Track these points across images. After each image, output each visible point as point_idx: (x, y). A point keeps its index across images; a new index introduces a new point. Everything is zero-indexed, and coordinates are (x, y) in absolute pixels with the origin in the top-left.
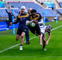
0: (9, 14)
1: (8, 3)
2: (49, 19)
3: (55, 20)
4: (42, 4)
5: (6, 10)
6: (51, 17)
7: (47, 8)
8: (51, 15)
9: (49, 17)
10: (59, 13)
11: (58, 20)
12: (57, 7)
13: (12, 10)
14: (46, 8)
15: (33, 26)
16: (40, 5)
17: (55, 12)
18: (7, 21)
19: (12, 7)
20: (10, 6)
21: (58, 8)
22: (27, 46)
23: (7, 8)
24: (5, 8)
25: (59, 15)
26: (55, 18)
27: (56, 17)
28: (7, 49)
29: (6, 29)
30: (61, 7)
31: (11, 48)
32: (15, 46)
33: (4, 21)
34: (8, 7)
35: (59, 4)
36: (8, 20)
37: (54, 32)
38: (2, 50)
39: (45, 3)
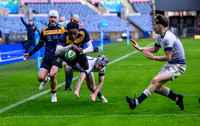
0: (29, 27)
1: (26, 4)
2: (112, 37)
3: (125, 38)
4: (96, 5)
5: (22, 19)
6: (116, 33)
7: (108, 14)
8: (116, 29)
9: (111, 32)
10: (132, 23)
11: (130, 37)
12: (128, 12)
13: (34, 19)
14: (104, 15)
15: (69, 56)
16: (93, 7)
17: (124, 23)
18: (23, 43)
19: (34, 12)
20: (31, 10)
21: (131, 15)
22: (66, 94)
23: (23, 16)
24: (19, 15)
25: (132, 28)
26: (124, 35)
27: (125, 32)
28: (24, 101)
29: (22, 60)
30: (136, 12)
31: (33, 97)
32: (40, 94)
33: (17, 42)
34: (26, 12)
35: (132, 5)
36: (26, 39)
37: (123, 64)
38: (14, 102)
39: (102, 3)
